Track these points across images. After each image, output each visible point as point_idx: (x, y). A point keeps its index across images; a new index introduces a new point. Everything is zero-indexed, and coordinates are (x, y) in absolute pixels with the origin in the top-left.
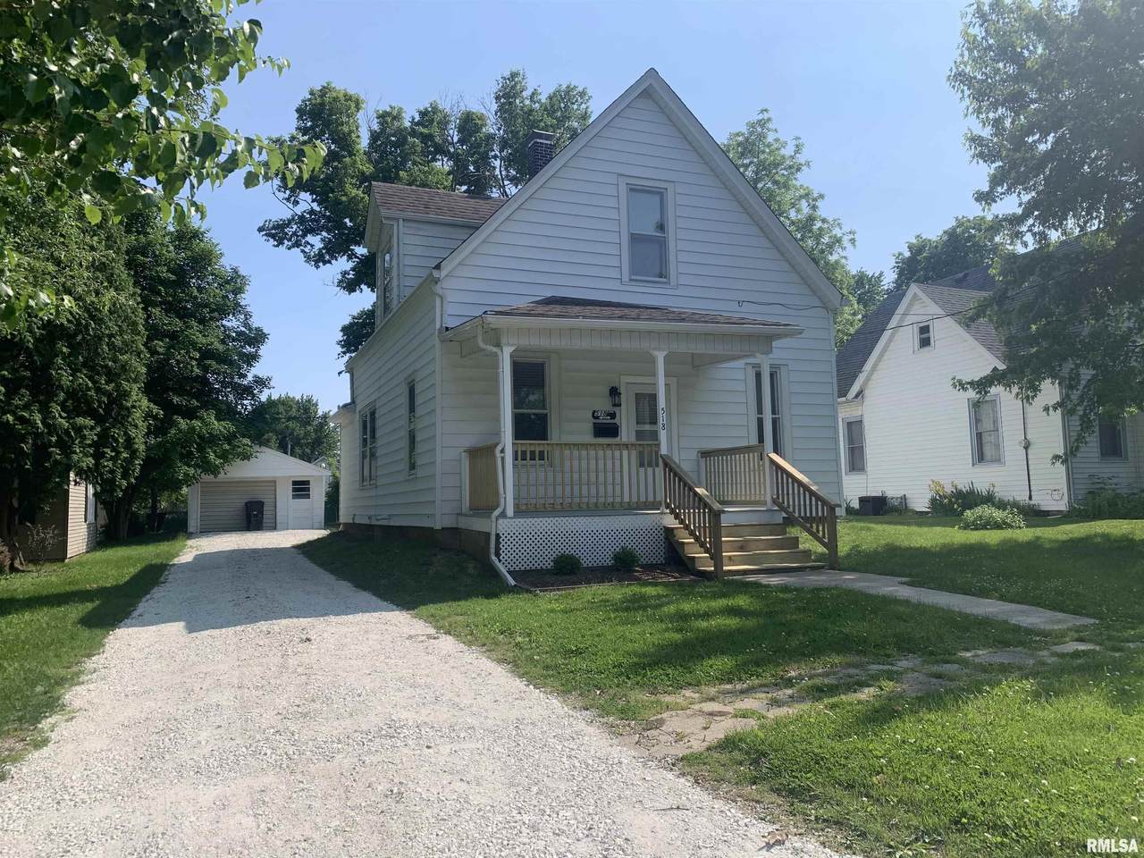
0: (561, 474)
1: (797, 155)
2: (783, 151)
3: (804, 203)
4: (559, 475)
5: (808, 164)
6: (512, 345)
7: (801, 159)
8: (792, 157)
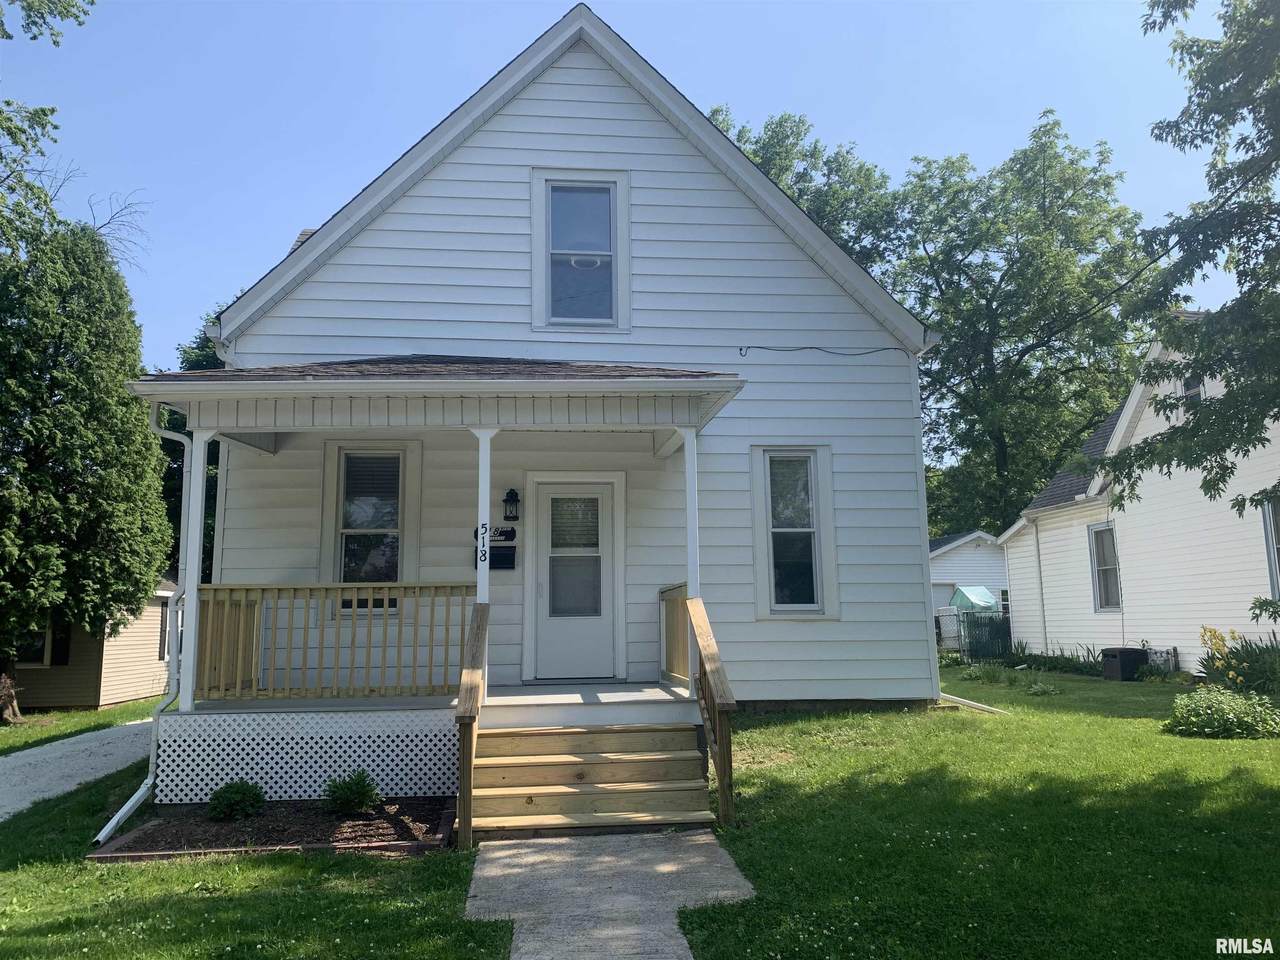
0: (412, 629)
1: (1103, 166)
2: (1083, 163)
3: (1116, 231)
4: (408, 631)
5: (1120, 176)
6: (209, 428)
7: (1109, 170)
8: (1095, 170)
